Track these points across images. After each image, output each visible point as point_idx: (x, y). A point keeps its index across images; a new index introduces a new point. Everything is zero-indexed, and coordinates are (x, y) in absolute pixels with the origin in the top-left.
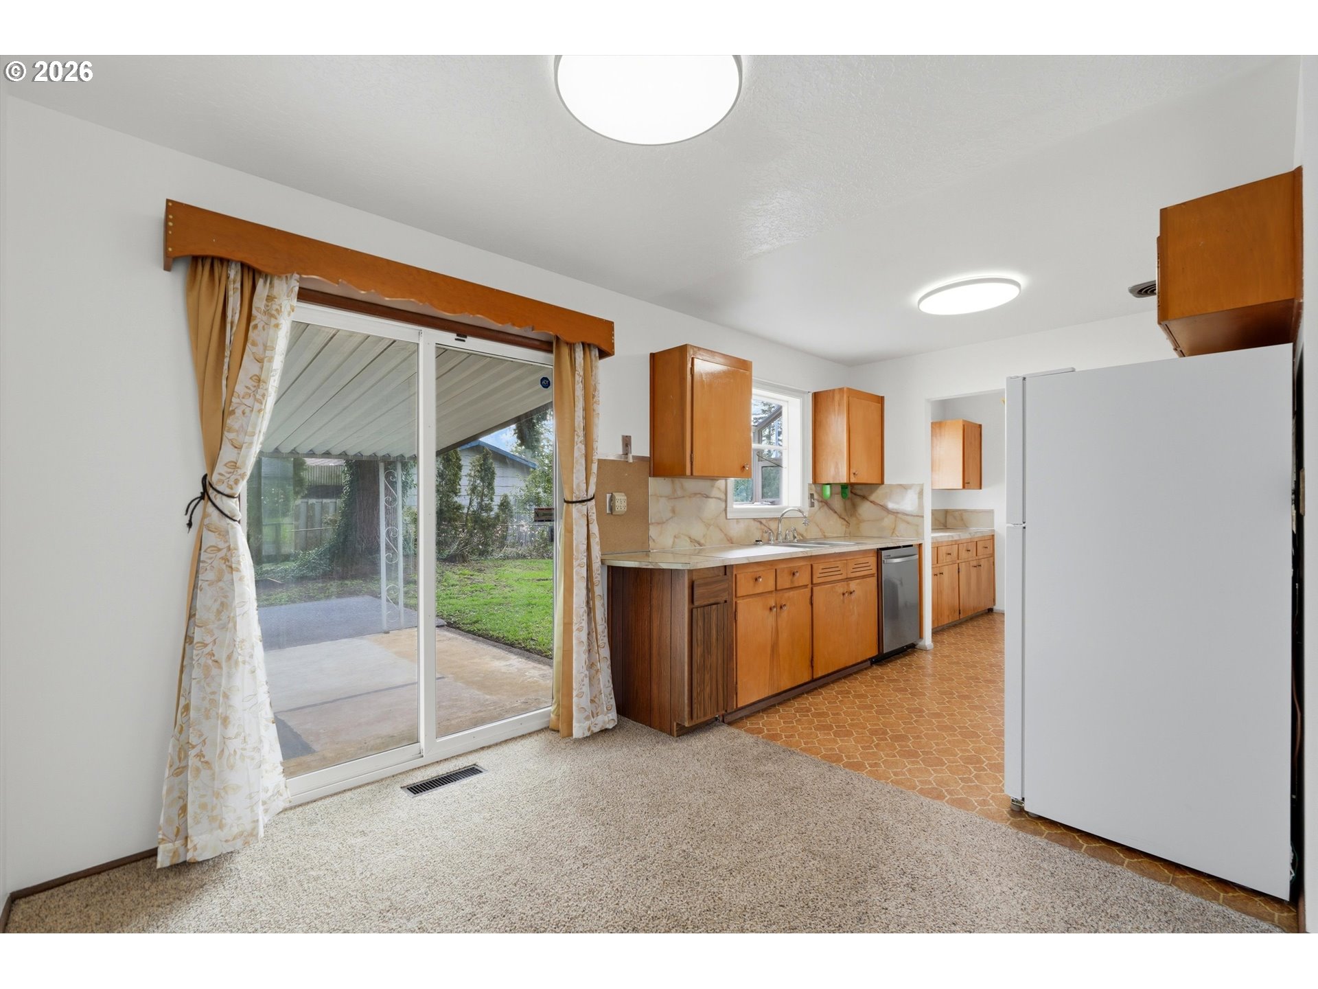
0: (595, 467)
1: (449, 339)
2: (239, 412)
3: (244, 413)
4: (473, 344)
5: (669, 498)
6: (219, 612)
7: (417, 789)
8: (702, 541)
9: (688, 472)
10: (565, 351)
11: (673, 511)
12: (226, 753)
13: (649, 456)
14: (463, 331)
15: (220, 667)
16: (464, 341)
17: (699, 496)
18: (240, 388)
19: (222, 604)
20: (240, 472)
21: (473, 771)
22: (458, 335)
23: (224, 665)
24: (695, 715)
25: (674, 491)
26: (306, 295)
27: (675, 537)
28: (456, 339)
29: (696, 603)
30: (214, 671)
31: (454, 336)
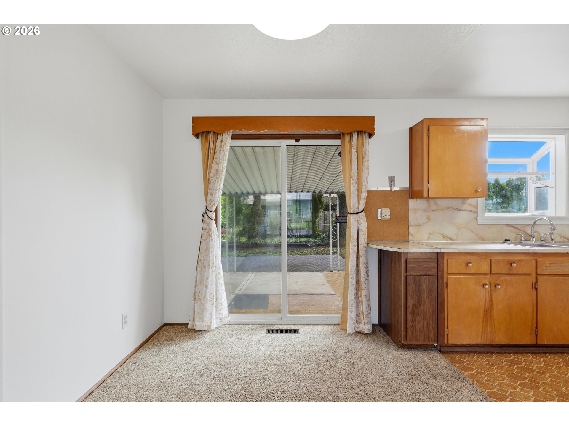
0: (364, 195)
1: (292, 142)
2: (212, 182)
3: (213, 183)
4: (302, 142)
5: (425, 211)
6: (206, 250)
7: (270, 331)
8: (454, 238)
9: (425, 195)
10: (347, 138)
11: (429, 219)
12: (206, 298)
13: (409, 186)
14: (297, 138)
15: (205, 268)
16: (299, 142)
17: (451, 209)
18: (212, 175)
19: (207, 248)
20: (213, 203)
21: (295, 331)
22: (296, 140)
23: (207, 268)
24: (408, 338)
25: (429, 206)
26: (234, 137)
27: (430, 234)
28: (295, 142)
29: (408, 273)
30: (204, 269)
31: (294, 140)
